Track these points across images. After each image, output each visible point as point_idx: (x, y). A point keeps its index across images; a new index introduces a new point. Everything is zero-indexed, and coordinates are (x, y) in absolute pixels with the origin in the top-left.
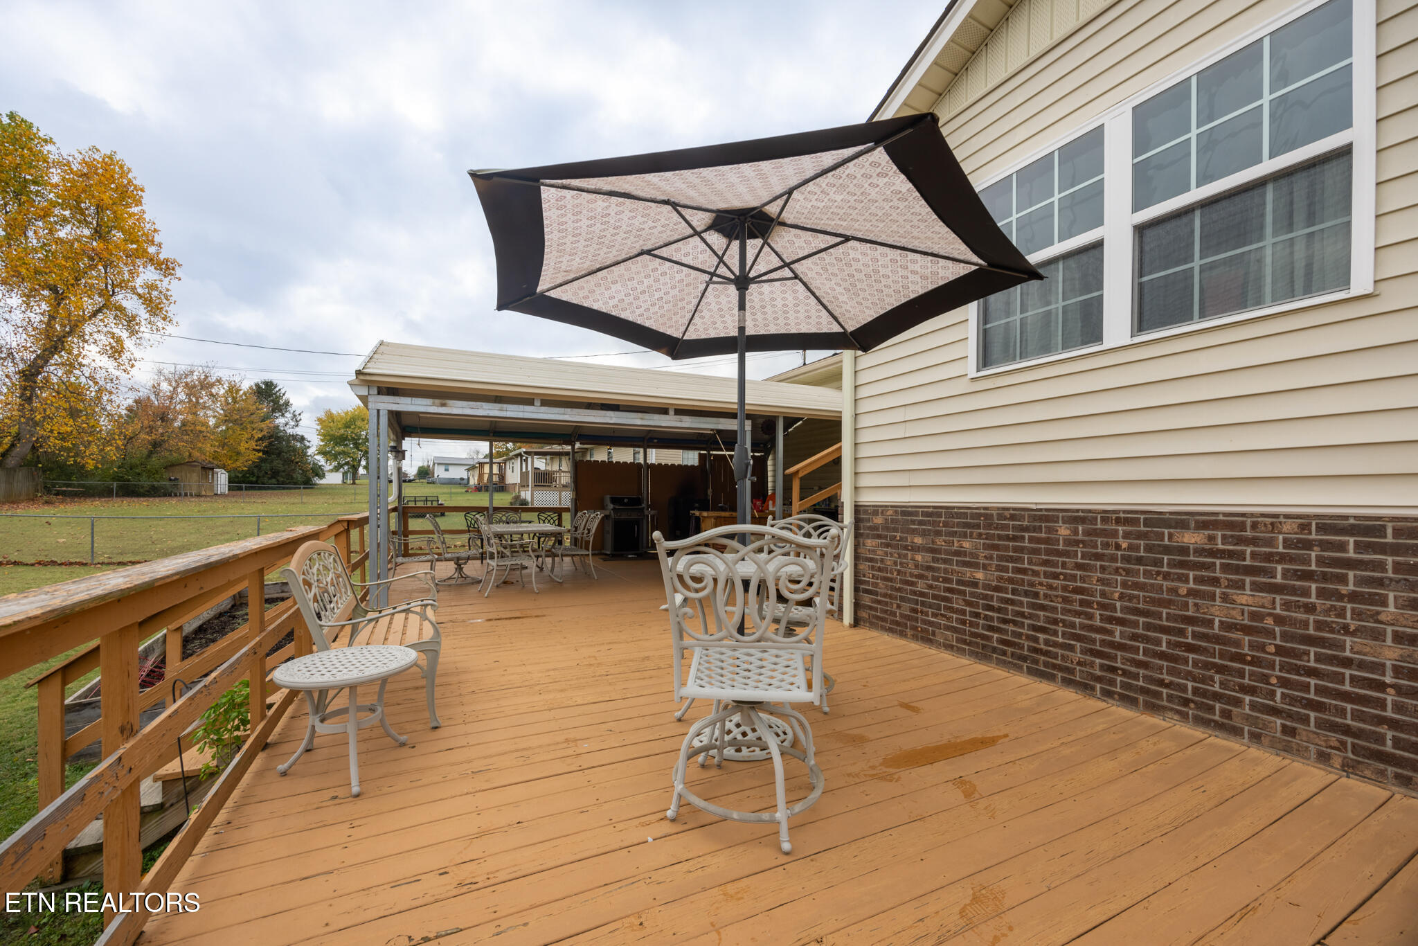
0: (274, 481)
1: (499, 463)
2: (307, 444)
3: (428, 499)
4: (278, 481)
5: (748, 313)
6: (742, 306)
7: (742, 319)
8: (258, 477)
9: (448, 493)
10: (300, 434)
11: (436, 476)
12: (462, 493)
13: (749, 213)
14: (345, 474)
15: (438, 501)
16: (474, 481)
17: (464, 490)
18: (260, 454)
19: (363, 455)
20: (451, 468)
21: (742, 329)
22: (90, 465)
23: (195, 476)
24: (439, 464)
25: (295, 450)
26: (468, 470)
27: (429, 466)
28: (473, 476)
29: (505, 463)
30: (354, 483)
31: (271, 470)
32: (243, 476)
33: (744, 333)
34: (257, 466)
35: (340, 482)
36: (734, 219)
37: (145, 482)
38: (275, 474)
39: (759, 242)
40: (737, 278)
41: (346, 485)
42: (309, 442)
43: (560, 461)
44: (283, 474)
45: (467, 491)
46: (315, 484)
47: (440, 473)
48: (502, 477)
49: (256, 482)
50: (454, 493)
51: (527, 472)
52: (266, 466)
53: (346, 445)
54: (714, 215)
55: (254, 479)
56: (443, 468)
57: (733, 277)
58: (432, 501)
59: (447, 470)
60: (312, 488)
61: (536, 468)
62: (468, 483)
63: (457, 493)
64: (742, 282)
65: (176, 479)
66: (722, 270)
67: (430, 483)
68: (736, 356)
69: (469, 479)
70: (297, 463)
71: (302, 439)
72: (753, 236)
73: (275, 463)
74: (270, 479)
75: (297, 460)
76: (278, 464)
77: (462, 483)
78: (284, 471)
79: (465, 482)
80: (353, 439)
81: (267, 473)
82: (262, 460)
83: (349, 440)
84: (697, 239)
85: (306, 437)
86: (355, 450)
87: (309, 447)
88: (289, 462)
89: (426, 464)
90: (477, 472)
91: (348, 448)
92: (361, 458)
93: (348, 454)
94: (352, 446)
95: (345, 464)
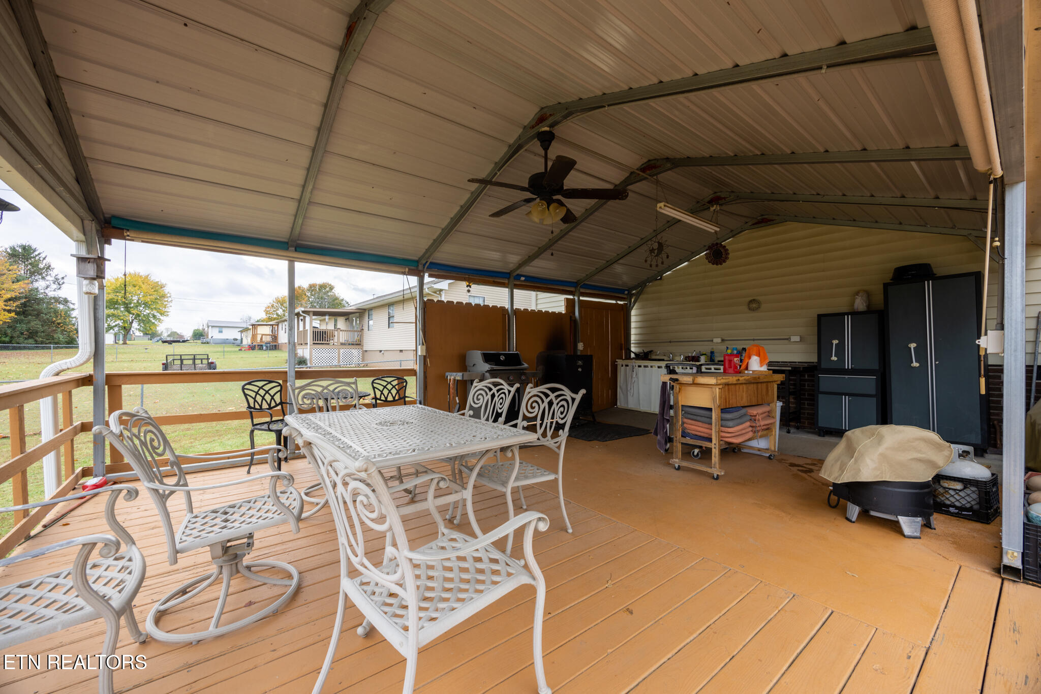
0: (31, 341)
1: (272, 325)
2: (72, 306)
3: (197, 357)
4: (36, 341)
8: (12, 337)
9: (221, 352)
10: (64, 296)
11: (210, 337)
12: (235, 351)
14: (116, 335)
15: (208, 359)
16: (247, 341)
17: (237, 349)
18: (12, 314)
19: (135, 318)
20: (224, 330)
24: (212, 327)
26: (241, 332)
27: (204, 329)
28: (247, 337)
29: (278, 325)
30: (125, 343)
31: (28, 330)
34: (10, 326)
35: (112, 343)
38: (32, 334)
41: (116, 345)
42: (73, 304)
43: (336, 321)
44: (42, 334)
45: (240, 350)
47: (214, 334)
48: (275, 337)
50: (228, 352)
51: (305, 331)
52: (21, 327)
53: (117, 309)
55: (7, 339)
56: (217, 330)
58: (202, 359)
59: (221, 332)
61: (314, 327)
62: (242, 342)
63: (231, 352)
67: (205, 343)
69: (242, 339)
71: (66, 301)
73: (32, 324)
74: (27, 339)
75: (59, 322)
76: (35, 324)
77: (236, 343)
78: (43, 331)
79: (239, 342)
80: (124, 303)
81: (22, 333)
82: (15, 320)
83: (119, 304)
85: (69, 299)
86: (126, 313)
87: (73, 309)
88: (49, 322)
89: (201, 328)
90: (250, 333)
91: (119, 311)
92: (133, 320)
93: (118, 317)
94: (122, 309)
95: (116, 326)
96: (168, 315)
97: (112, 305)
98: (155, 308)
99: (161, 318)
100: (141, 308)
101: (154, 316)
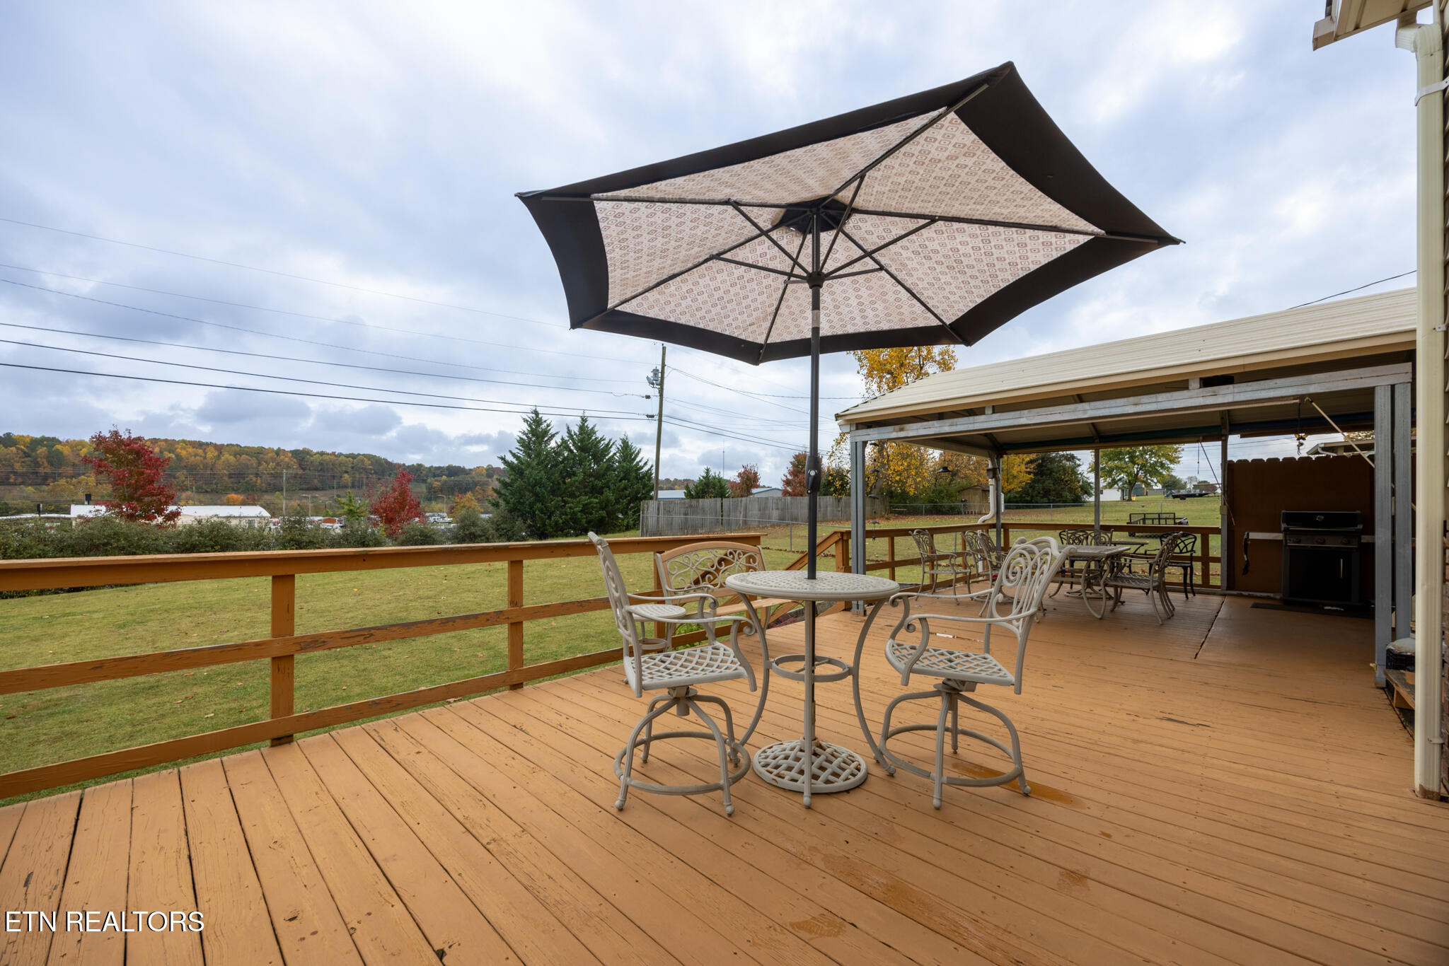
0: (1045, 499)
2: (1078, 462)
4: (1049, 499)
5: (822, 312)
6: (816, 305)
7: (816, 319)
8: (1032, 497)
13: (820, 204)
14: (1121, 490)
18: (1032, 476)
19: (1141, 469)
21: (816, 330)
22: (912, 491)
23: (977, 498)
25: (1064, 468)
30: (1129, 500)
31: (1043, 489)
32: (1021, 496)
33: (819, 333)
34: (1032, 485)
35: (1119, 499)
36: (806, 212)
37: (946, 503)
38: (1046, 493)
39: (833, 233)
40: (810, 275)
41: (1122, 501)
42: (1079, 460)
44: (1054, 493)
46: (1084, 502)
49: (1031, 502)
52: (1039, 486)
53: (1121, 460)
54: (783, 210)
55: (1029, 499)
57: (805, 275)
60: (1081, 506)
64: (816, 279)
65: (966, 501)
66: (797, 271)
68: (809, 358)
70: (1066, 481)
71: (1073, 457)
72: (827, 228)
73: (1047, 482)
74: (1042, 498)
75: (1067, 479)
76: (1049, 483)
78: (1054, 490)
81: (1039, 493)
82: (1034, 481)
83: (1124, 454)
84: (764, 238)
86: (1131, 464)
87: (1079, 465)
88: (1058, 481)
91: (1123, 462)
92: (1138, 472)
93: (1120, 469)
94: (1127, 460)
95: (1120, 480)
96: (1179, 462)
97: (1116, 456)
98: (1163, 455)
99: (1171, 466)
100: (1147, 456)
101: (1162, 465)
